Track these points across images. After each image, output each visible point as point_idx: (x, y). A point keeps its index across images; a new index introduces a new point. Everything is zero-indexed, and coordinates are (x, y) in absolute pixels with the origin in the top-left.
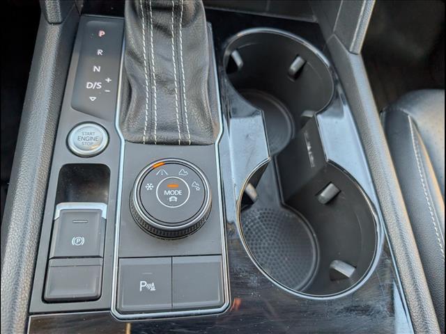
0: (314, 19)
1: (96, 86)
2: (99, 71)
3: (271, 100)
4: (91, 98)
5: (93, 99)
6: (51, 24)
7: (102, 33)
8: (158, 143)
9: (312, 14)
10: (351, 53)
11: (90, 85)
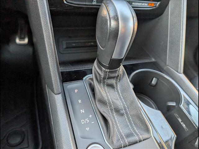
0: (153, 60)
1: (86, 121)
2: (84, 112)
3: (142, 96)
4: (87, 129)
5: (88, 129)
6: (56, 94)
7: (76, 91)
8: (129, 145)
9: (151, 57)
10: (180, 73)
11: (83, 122)
